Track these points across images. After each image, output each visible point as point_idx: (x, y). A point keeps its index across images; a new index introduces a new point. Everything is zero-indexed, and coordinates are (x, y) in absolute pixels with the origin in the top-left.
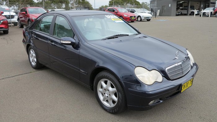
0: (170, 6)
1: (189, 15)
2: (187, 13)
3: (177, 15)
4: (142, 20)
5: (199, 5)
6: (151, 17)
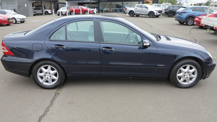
0: (26, 6)
1: (44, 14)
2: (42, 13)
3: (34, 15)
4: (18, 22)
5: (49, 5)
6: (26, 18)
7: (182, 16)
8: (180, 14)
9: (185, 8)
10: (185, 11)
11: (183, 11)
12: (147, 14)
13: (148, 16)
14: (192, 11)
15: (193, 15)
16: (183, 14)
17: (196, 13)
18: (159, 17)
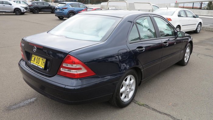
7: (64, 12)
8: (61, 10)
9: (65, 4)
10: (66, 7)
11: (64, 7)
12: (11, 11)
13: (13, 14)
14: (71, 7)
15: (73, 11)
16: (64, 10)
17: (75, 9)
18: (25, 14)
